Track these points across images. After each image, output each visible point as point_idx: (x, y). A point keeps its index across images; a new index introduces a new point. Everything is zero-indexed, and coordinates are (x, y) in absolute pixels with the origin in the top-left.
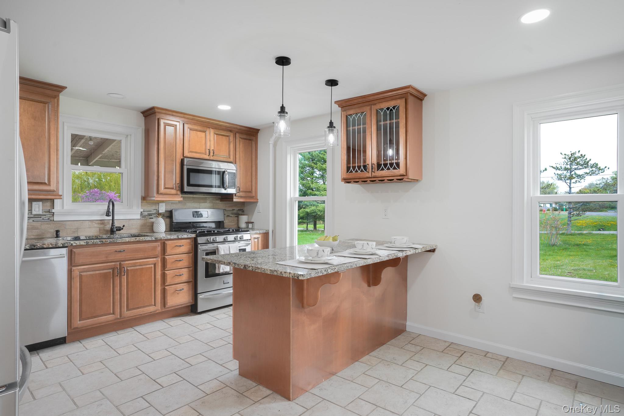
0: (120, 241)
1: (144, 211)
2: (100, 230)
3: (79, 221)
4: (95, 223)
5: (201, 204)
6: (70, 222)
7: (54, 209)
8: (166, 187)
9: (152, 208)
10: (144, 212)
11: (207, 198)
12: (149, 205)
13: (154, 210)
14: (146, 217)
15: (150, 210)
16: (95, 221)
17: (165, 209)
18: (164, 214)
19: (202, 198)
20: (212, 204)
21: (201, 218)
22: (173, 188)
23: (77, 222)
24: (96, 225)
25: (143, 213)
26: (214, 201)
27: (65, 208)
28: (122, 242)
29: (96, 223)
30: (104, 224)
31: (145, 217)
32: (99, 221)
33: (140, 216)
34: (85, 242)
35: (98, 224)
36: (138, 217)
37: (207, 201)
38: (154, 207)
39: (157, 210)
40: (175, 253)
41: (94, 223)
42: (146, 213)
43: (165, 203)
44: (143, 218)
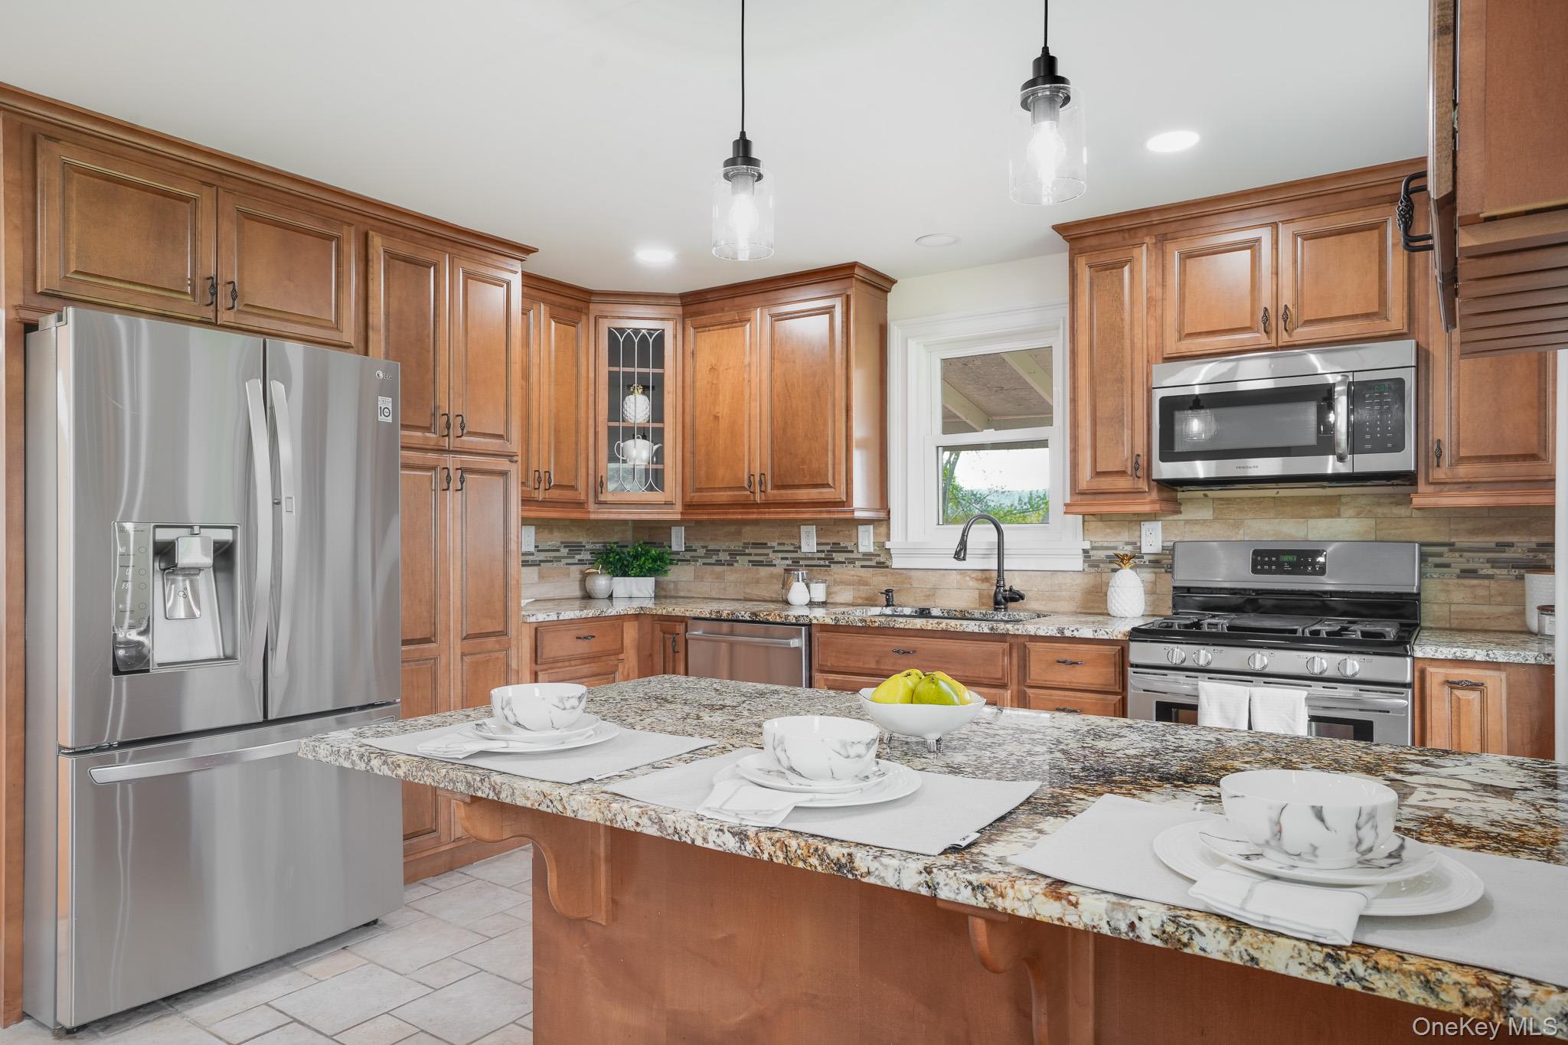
0: (902, 626)
1: (1093, 548)
2: (981, 596)
3: (938, 571)
4: (970, 576)
5: (1312, 522)
6: (919, 572)
7: (889, 541)
8: (1098, 470)
9: (1119, 539)
10: (1095, 549)
11: (1343, 500)
12: (1109, 531)
13: (1127, 544)
14: (1101, 565)
15: (1112, 545)
16: (969, 572)
17: (1163, 542)
18: (1158, 557)
19: (1320, 501)
20: (1372, 522)
21: (1323, 579)
22: (1123, 473)
23: (934, 573)
24: (971, 583)
25: (1091, 553)
26: (1380, 511)
27: (909, 540)
28: (906, 627)
29: (973, 578)
30: (988, 582)
31: (1098, 566)
32: (979, 572)
33: (1082, 563)
34: (833, 618)
35: (977, 580)
36: (1078, 564)
37: (1343, 509)
38: (1127, 533)
39: (1135, 543)
40: (1055, 684)
41: (968, 578)
42: (1101, 554)
43: (1160, 522)
44: (1092, 570)
